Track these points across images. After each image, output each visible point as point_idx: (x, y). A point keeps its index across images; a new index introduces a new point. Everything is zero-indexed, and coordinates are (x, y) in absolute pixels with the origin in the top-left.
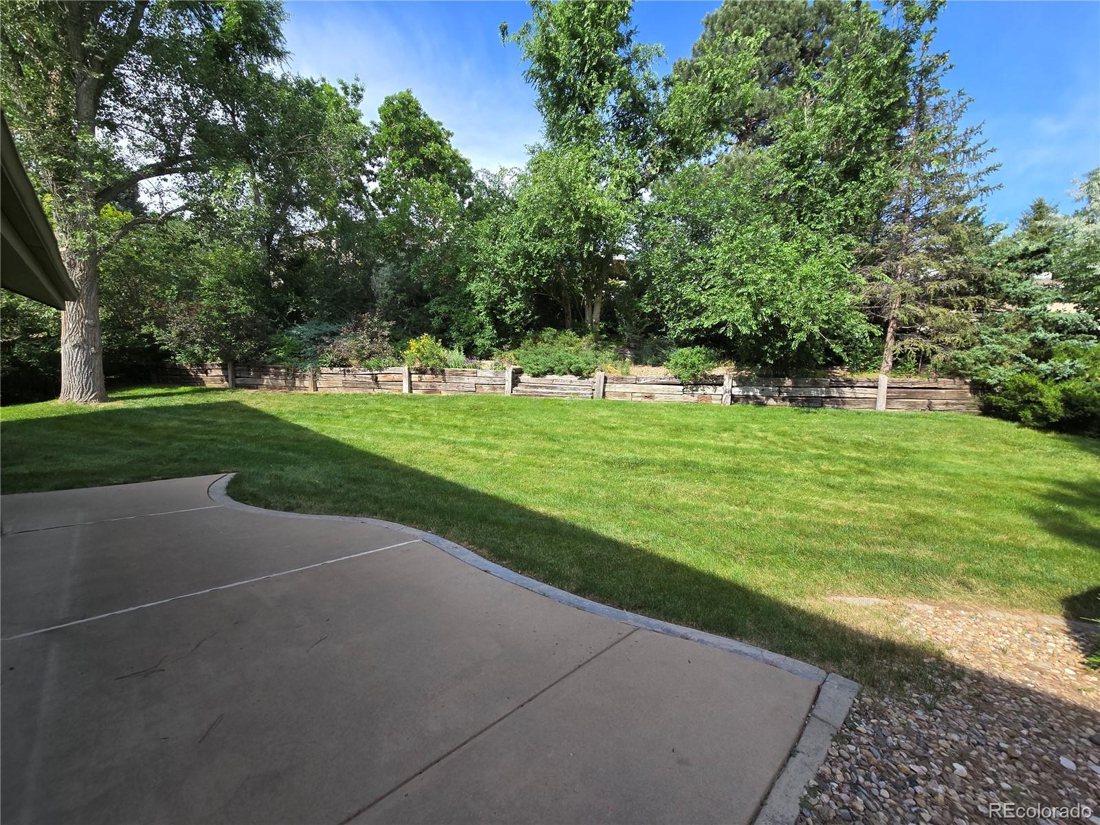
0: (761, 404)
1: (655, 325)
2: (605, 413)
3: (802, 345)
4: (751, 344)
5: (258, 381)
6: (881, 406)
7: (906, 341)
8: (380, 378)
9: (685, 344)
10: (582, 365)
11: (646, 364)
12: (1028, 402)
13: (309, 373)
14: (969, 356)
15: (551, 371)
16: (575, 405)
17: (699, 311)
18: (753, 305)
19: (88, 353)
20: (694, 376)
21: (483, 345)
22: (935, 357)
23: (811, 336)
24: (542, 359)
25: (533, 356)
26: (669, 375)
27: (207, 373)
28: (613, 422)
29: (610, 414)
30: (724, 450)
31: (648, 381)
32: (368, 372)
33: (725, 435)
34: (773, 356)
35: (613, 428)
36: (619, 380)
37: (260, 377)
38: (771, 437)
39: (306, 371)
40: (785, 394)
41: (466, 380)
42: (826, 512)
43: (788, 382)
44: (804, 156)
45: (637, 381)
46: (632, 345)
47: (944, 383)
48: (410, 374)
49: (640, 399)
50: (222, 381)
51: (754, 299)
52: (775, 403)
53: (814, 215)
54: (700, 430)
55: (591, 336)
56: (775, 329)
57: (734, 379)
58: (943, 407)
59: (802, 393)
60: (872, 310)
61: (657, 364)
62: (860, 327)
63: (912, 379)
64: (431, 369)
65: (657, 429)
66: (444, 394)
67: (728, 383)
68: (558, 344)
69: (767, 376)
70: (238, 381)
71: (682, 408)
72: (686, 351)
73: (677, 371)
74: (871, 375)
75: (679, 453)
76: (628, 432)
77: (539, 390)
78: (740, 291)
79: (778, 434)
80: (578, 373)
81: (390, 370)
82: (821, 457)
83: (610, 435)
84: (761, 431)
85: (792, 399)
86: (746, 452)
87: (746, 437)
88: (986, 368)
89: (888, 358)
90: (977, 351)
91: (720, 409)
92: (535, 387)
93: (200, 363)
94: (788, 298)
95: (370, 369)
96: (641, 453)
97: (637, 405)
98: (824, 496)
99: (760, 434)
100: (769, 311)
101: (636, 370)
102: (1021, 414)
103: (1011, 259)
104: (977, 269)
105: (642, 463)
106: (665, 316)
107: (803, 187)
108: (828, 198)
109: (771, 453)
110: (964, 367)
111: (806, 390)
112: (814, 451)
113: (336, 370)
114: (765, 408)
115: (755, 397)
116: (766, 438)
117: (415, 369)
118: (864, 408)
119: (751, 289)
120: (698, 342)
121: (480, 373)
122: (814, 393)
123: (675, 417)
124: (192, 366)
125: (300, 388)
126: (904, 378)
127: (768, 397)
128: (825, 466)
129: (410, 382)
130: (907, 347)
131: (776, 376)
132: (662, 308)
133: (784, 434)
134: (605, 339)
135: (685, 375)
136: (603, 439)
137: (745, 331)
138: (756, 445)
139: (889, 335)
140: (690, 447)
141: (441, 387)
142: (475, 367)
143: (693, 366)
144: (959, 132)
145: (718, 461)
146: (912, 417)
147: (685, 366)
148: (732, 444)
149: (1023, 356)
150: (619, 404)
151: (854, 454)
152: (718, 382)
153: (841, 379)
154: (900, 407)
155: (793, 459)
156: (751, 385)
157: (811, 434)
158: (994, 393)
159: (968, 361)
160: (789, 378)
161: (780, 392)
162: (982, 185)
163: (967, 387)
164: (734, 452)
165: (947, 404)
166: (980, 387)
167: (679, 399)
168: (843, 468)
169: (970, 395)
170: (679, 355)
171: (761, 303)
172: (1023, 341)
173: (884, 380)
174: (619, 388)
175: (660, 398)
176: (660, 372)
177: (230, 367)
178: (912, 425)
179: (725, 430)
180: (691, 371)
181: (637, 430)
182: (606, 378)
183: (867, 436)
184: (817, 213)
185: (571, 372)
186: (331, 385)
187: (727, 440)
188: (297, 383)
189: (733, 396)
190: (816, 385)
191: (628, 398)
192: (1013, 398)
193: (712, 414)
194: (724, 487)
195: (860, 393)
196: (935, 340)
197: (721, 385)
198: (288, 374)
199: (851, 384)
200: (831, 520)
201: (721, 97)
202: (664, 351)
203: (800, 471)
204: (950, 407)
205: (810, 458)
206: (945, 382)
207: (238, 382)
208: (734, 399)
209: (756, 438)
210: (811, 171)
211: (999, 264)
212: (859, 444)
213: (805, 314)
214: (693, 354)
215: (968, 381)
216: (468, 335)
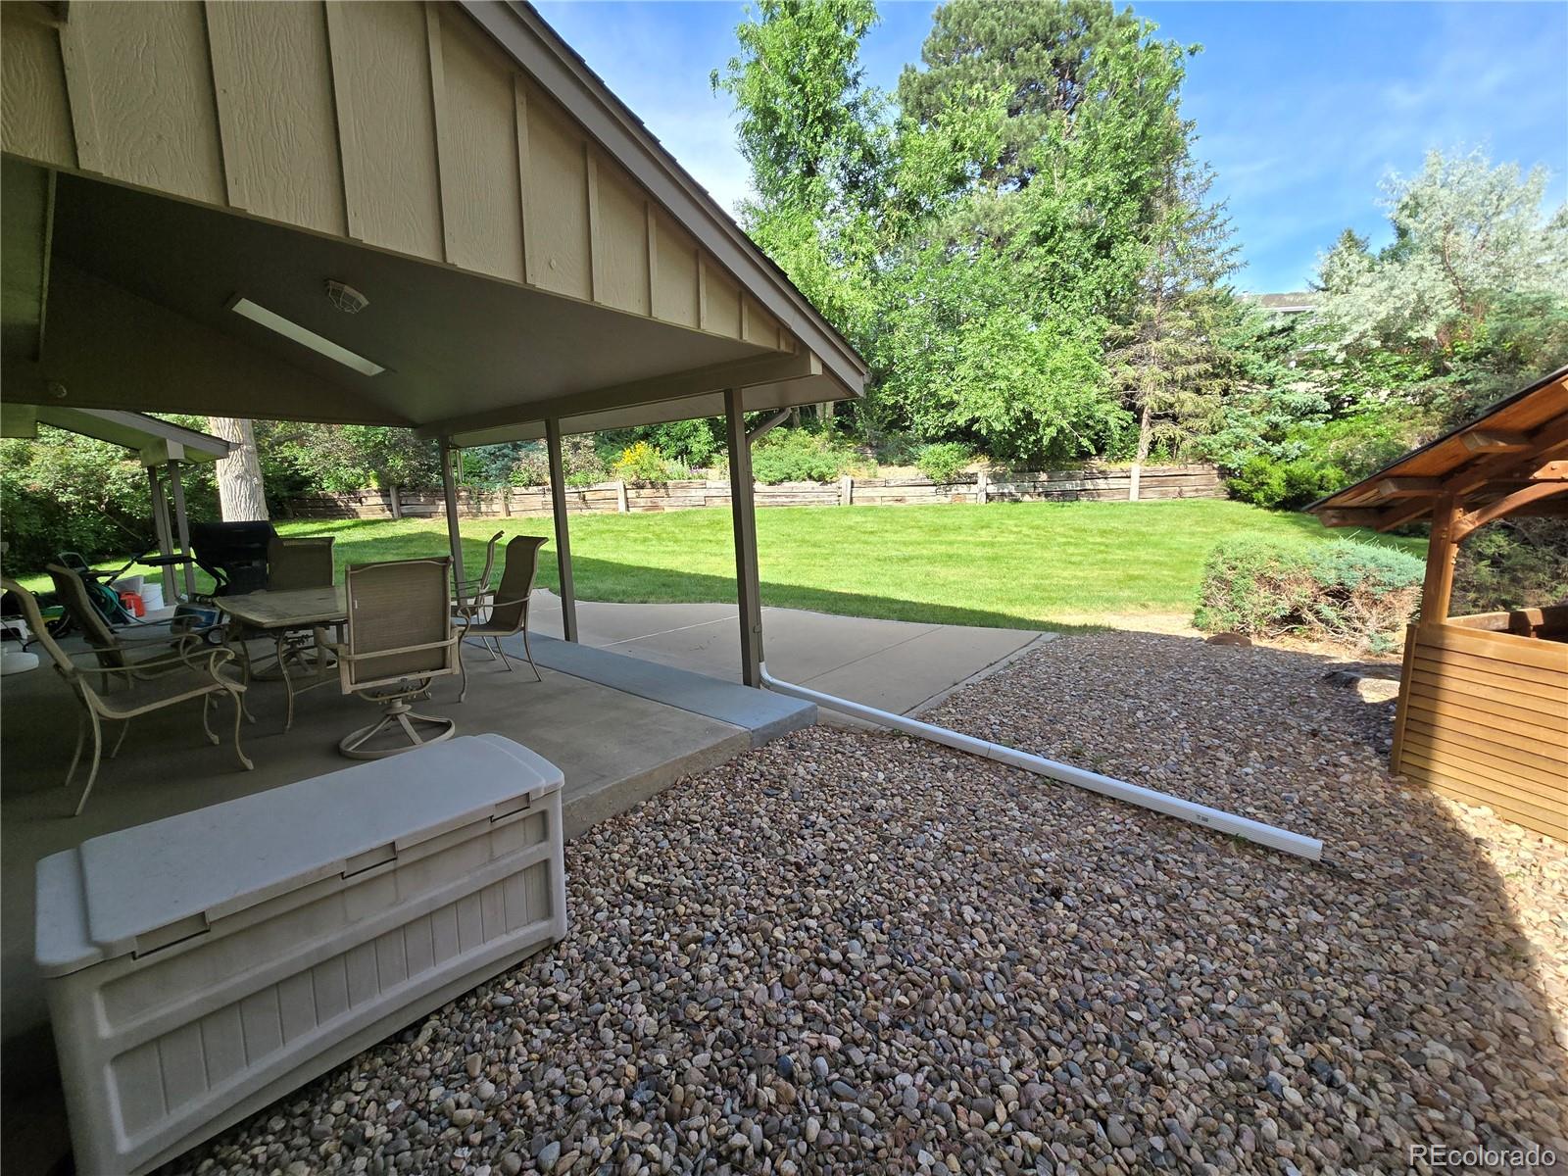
0: (1017, 501)
1: (897, 420)
2: (859, 519)
3: (1054, 440)
4: (1005, 439)
5: (432, 508)
6: (1134, 496)
7: (1158, 428)
8: (589, 496)
9: (933, 440)
10: (825, 470)
11: (892, 464)
12: (1263, 484)
13: (499, 494)
14: (1215, 441)
15: (789, 478)
16: (823, 513)
17: (951, 405)
18: (1006, 401)
19: (251, 485)
20: (947, 475)
21: (700, 451)
22: (1183, 443)
23: (1061, 430)
24: (777, 465)
25: (764, 462)
26: (921, 475)
27: (360, 502)
28: (869, 527)
29: (864, 519)
30: (983, 544)
31: (899, 483)
32: (574, 490)
33: (983, 532)
34: (1027, 450)
35: (872, 532)
36: (868, 483)
37: (434, 503)
38: (1025, 530)
39: (493, 493)
40: (1041, 490)
41: (693, 492)
42: (1064, 578)
43: (1043, 477)
44: (1054, 228)
45: (886, 484)
46: (874, 443)
47: (1194, 469)
48: (626, 489)
49: (890, 503)
50: (383, 510)
51: (1006, 395)
52: (1030, 499)
53: (1067, 293)
54: (958, 529)
55: (826, 434)
56: (1028, 423)
57: (989, 476)
58: (1194, 494)
59: (1057, 487)
60: (1127, 396)
61: (903, 464)
62: (1114, 415)
63: (1165, 467)
64: (651, 483)
65: (916, 531)
66: (668, 510)
67: (982, 480)
68: (790, 446)
69: (1022, 471)
70: (404, 509)
71: (938, 510)
72: (938, 448)
73: (931, 470)
74: (1124, 465)
75: (942, 549)
76: (887, 535)
77: (778, 499)
78: (992, 386)
79: (1032, 528)
80: (821, 479)
81: (601, 486)
82: (1069, 543)
83: (872, 538)
84: (1016, 526)
85: (1047, 495)
86: (1001, 544)
87: (1002, 532)
88: (1229, 452)
89: (1144, 444)
90: (1224, 436)
91: (976, 508)
92: (773, 496)
93: (352, 490)
94: (1039, 393)
95: (576, 486)
96: (908, 551)
97: (888, 509)
98: (1064, 569)
99: (1015, 529)
100: (1021, 406)
101: (884, 472)
102: (1255, 494)
103: (1260, 338)
104: (1223, 352)
105: (912, 558)
106: (908, 408)
107: (1054, 264)
108: (1080, 274)
109: (1025, 543)
110: (1211, 452)
111: (1061, 484)
112: (1064, 540)
113: (533, 489)
114: (1020, 505)
115: (1011, 494)
116: (1020, 532)
117: (630, 484)
118: (1118, 498)
119: (1003, 385)
120: (949, 437)
121: (709, 484)
122: (1069, 486)
123: (930, 518)
124: (340, 494)
125: (487, 514)
126: (1158, 466)
127: (1024, 494)
128: (1071, 550)
129: (627, 499)
130: (1157, 435)
131: (1031, 471)
132: (906, 398)
133: (1038, 528)
134: (842, 437)
135: (938, 475)
136: (866, 543)
137: (998, 427)
138: (1012, 538)
139: (1144, 421)
140: (951, 543)
141: (663, 502)
142: (701, 477)
143: (946, 464)
144: (1206, 206)
145: (978, 552)
146: (1161, 505)
147: (937, 465)
148: (990, 539)
149: (1260, 439)
150: (871, 509)
151: (1099, 540)
152: (971, 480)
153: (1095, 471)
154: (1152, 496)
155: (1044, 547)
156: (1006, 481)
157: (1063, 526)
158: (1235, 477)
159: (1214, 446)
160: (1044, 471)
161: (1035, 487)
162: (1230, 263)
163: (1215, 472)
164: (992, 544)
165: (1197, 490)
166: (1225, 472)
167: (932, 500)
168: (1085, 551)
169: (1218, 480)
170: (929, 452)
171: (1013, 397)
172: (1261, 424)
173: (1136, 467)
174: (868, 492)
175: (912, 501)
176: (909, 473)
177: (393, 492)
178: (1156, 513)
179: (982, 528)
180: (945, 470)
181: (896, 532)
182: (852, 482)
183: (1114, 524)
184: (1069, 291)
185: (810, 477)
186: (528, 508)
187: (984, 535)
188: (484, 508)
189: (988, 495)
190: (1070, 478)
191: (878, 503)
192: (1250, 481)
193: (967, 513)
194: (985, 569)
195: (1114, 483)
196: (1184, 426)
197: (975, 483)
198: (471, 498)
199: (1104, 475)
200: (1067, 582)
201: (964, 157)
202: (911, 449)
203: (1048, 555)
204: (1200, 493)
205: (1059, 545)
206: (1197, 468)
207: (404, 511)
208: (989, 497)
209: (1011, 532)
210: (1061, 245)
211: (1246, 344)
212: (1105, 532)
213: (1055, 408)
214: (946, 451)
215: (1216, 466)
216: (679, 440)
